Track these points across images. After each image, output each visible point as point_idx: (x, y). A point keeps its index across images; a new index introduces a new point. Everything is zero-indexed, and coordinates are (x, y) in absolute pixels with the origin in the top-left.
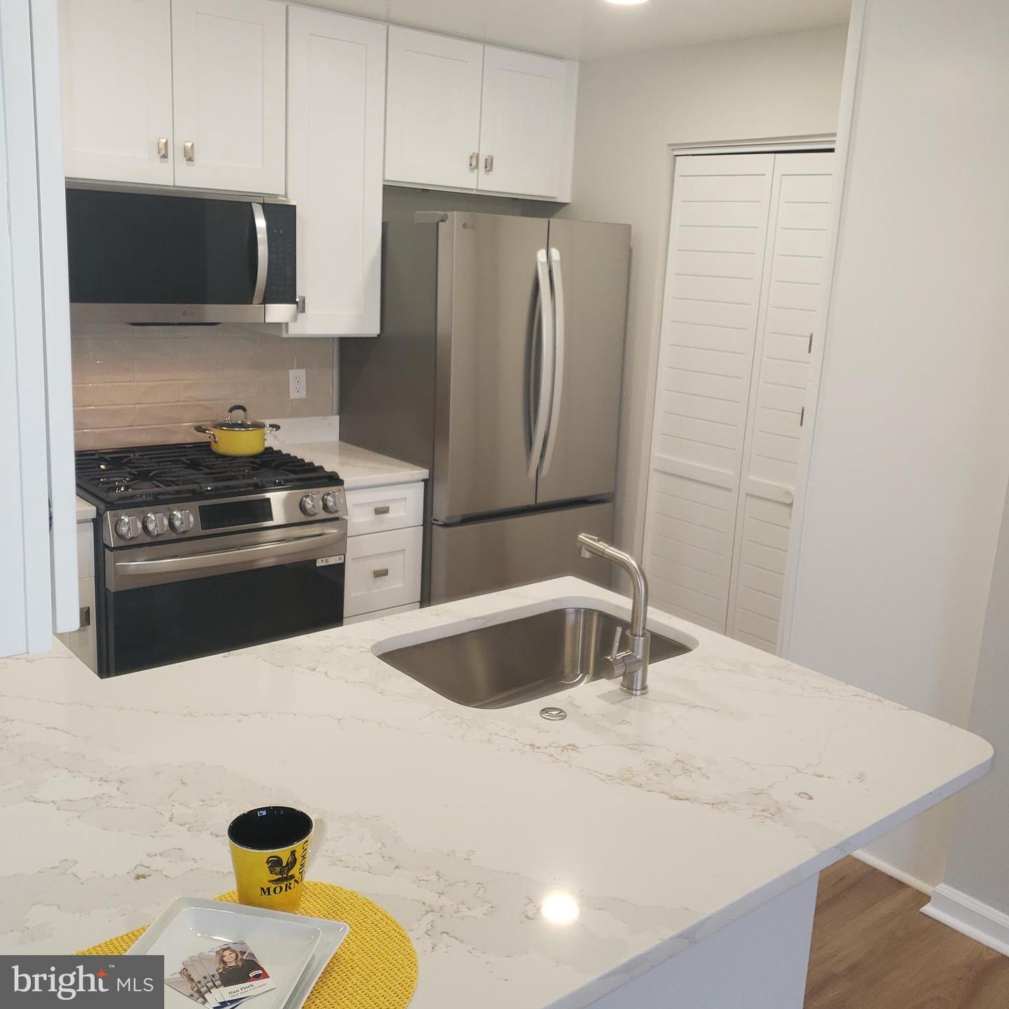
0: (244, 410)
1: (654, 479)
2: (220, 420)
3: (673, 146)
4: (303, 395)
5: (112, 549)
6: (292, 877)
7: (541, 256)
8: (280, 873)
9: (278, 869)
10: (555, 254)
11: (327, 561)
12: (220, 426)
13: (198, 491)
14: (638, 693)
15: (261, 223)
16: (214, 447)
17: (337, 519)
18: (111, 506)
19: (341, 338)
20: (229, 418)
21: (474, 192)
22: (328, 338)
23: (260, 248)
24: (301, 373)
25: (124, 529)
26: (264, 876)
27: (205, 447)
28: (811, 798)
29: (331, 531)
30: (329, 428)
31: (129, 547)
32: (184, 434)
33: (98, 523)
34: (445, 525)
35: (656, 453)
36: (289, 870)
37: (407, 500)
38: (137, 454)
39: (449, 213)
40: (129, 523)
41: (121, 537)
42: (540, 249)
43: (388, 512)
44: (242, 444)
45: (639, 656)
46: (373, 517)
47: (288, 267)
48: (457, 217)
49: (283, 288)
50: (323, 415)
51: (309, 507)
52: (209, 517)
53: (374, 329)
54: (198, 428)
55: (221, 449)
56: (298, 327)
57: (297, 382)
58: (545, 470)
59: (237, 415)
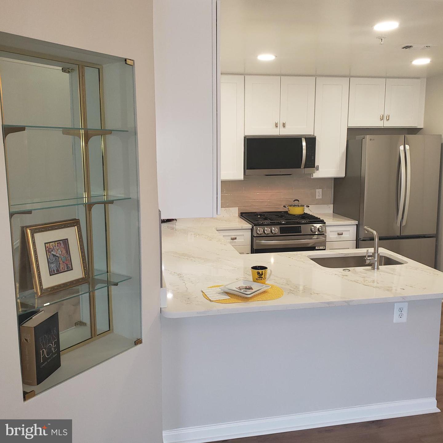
0: (298, 201)
2: (291, 204)
4: (321, 197)
5: (255, 237)
6: (262, 277)
7: (402, 148)
8: (260, 276)
9: (259, 275)
10: (407, 147)
11: (319, 248)
12: (291, 206)
13: (280, 222)
14: (376, 269)
15: (304, 144)
16: (289, 212)
17: (323, 234)
18: (255, 225)
19: (335, 178)
20: (293, 203)
21: (383, 127)
22: (330, 178)
23: (303, 151)
24: (321, 190)
25: (258, 232)
26: (257, 276)
27: (286, 212)
28: (404, 289)
29: (321, 238)
30: (329, 209)
31: (260, 236)
32: (282, 209)
33: (252, 230)
34: (363, 240)
36: (262, 275)
37: (350, 231)
38: (267, 214)
39: (365, 136)
40: (260, 230)
41: (258, 234)
42: (402, 145)
43: (342, 235)
44: (297, 211)
45: (376, 259)
46: (337, 236)
47: (313, 157)
48: (368, 137)
49: (311, 163)
50: (327, 204)
51: (313, 230)
52: (282, 230)
53: (343, 175)
54: (285, 207)
55: (291, 212)
56: (317, 175)
57: (319, 193)
58: (404, 223)
59: (296, 203)
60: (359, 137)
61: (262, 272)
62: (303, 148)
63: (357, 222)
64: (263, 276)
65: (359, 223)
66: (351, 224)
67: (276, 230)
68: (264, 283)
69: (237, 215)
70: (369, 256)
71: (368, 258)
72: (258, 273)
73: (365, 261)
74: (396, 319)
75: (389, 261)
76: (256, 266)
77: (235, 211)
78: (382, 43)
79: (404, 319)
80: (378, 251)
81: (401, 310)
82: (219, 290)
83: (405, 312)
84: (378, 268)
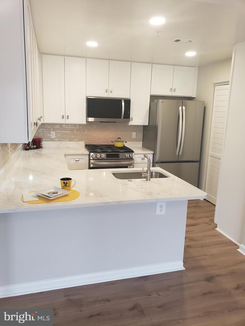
1: (209, 157)
3: (214, 84)
4: (135, 137)
7: (180, 108)
10: (184, 108)
11: (130, 167)
12: (116, 141)
13: (107, 151)
14: (148, 180)
15: (123, 104)
17: (133, 159)
18: (91, 152)
19: (143, 126)
21: (171, 96)
22: (141, 126)
23: (123, 108)
24: (135, 133)
25: (93, 156)
26: (63, 185)
27: (113, 145)
30: (140, 144)
31: (93, 159)
33: (89, 155)
34: (156, 163)
35: (210, 152)
42: (181, 106)
43: (144, 159)
44: (119, 145)
45: (149, 174)
46: (141, 160)
47: (129, 112)
48: (160, 100)
49: (127, 116)
50: (139, 141)
51: (126, 156)
52: (108, 156)
53: (147, 124)
54: (112, 142)
55: (115, 145)
56: (131, 123)
57: (134, 135)
58: (180, 153)
59: (119, 139)
60: (155, 101)
61: (67, 182)
62: (123, 106)
63: (153, 152)
64: (67, 185)
65: (154, 152)
66: (151, 153)
67: (104, 155)
68: (69, 190)
69: (84, 146)
70: (144, 172)
71: (144, 173)
72: (64, 183)
73: (141, 175)
74: (158, 212)
75: (161, 176)
76: (64, 178)
77: (82, 144)
78: (159, 35)
79: (163, 212)
80: (150, 169)
81: (161, 207)
82: (34, 194)
83: (164, 208)
84: (150, 180)
